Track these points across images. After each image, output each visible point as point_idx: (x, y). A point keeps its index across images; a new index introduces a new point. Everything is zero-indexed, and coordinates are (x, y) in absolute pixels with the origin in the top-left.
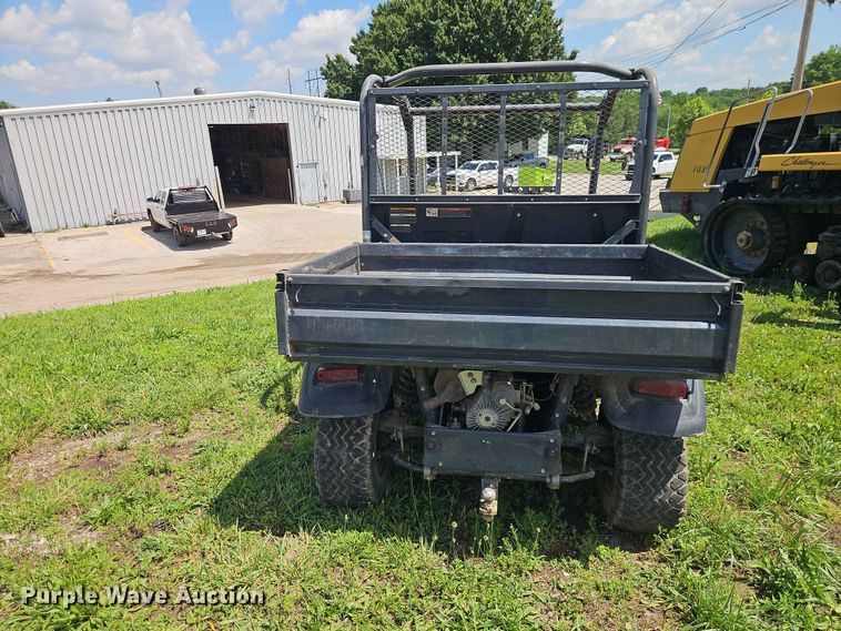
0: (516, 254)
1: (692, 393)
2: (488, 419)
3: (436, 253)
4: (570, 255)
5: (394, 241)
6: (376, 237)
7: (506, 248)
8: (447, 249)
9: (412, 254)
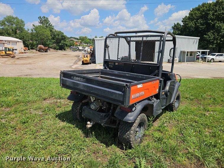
0: (129, 75)
1: (133, 112)
2: (93, 107)
3: (114, 73)
4: (140, 77)
5: (108, 69)
6: (105, 68)
7: (128, 74)
8: (116, 72)
9: (110, 72)
